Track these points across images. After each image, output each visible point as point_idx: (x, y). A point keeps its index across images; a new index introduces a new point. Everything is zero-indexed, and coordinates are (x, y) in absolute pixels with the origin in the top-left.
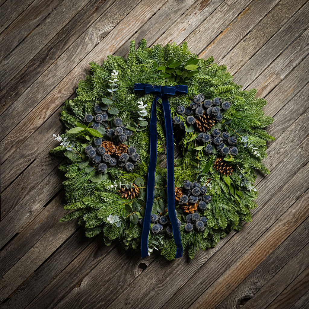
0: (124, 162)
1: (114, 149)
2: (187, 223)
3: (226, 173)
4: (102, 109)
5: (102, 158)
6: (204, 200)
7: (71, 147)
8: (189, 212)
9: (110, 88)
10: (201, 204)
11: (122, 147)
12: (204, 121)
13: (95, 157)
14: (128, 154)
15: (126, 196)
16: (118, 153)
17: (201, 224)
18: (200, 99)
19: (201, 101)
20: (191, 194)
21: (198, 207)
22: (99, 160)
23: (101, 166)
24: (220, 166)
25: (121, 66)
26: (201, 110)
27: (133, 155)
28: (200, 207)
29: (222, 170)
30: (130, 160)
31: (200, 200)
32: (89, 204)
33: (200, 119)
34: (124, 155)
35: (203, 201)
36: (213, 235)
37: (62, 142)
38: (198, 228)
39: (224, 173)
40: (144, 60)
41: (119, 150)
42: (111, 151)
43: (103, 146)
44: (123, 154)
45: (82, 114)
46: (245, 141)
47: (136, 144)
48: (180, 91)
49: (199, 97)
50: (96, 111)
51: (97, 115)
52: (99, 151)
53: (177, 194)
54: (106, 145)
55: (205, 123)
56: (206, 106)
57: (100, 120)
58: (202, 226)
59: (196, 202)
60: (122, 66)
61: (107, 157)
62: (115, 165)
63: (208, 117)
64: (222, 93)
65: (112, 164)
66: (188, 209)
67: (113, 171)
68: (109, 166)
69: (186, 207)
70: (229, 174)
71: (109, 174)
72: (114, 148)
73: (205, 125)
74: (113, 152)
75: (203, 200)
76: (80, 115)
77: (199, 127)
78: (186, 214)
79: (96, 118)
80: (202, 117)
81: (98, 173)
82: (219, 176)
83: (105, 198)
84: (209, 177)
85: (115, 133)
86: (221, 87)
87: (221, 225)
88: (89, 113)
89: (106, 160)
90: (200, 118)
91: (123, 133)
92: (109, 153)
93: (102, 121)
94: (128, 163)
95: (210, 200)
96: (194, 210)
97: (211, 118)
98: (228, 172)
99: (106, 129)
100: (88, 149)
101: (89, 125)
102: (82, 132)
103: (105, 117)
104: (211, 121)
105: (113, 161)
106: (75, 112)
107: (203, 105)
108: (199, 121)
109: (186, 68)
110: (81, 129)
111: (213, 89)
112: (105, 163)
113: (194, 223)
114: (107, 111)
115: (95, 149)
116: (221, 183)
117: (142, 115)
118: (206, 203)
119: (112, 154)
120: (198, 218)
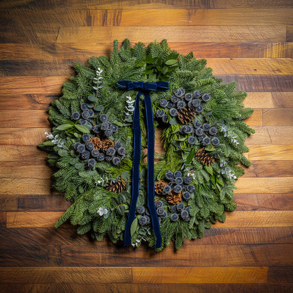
0: (111, 156)
1: (101, 144)
2: (173, 213)
3: (208, 164)
4: (88, 107)
5: (91, 153)
7: (62, 144)
8: (174, 202)
9: (94, 85)
10: (185, 194)
11: (109, 142)
12: (186, 113)
13: (84, 152)
14: (115, 149)
15: (114, 189)
17: (186, 213)
18: (180, 93)
19: (182, 94)
21: (182, 197)
22: (89, 156)
23: (91, 162)
24: (201, 157)
25: (105, 64)
26: (183, 104)
27: (120, 149)
28: (185, 197)
29: (204, 160)
30: (117, 154)
31: (184, 190)
34: (111, 150)
35: (187, 191)
37: (53, 139)
38: (183, 217)
39: (206, 164)
41: (106, 145)
42: (98, 146)
43: (91, 140)
44: (110, 148)
45: (68, 113)
46: (225, 130)
47: (122, 139)
48: (161, 87)
49: (180, 91)
50: (83, 109)
51: (84, 112)
52: (88, 146)
54: (93, 140)
55: (186, 115)
56: (186, 99)
58: (187, 215)
59: (180, 192)
61: (95, 151)
62: (103, 160)
63: (190, 110)
64: (202, 86)
65: (100, 159)
66: (173, 199)
67: (101, 166)
68: (98, 162)
70: (211, 164)
71: (98, 169)
73: (186, 118)
74: (101, 146)
77: (181, 120)
78: (171, 204)
79: (83, 115)
80: (183, 109)
81: (87, 168)
82: (201, 166)
84: (192, 167)
85: (101, 128)
86: (202, 81)
87: (203, 215)
88: (75, 110)
89: (95, 155)
92: (97, 149)
93: (88, 117)
94: (115, 158)
96: (179, 201)
97: (192, 111)
98: (209, 162)
99: (92, 125)
100: (77, 145)
101: (77, 122)
102: (70, 128)
103: (91, 114)
104: (192, 114)
105: (102, 157)
106: (61, 111)
107: (184, 99)
108: (181, 113)
109: (167, 63)
110: (69, 126)
111: (193, 82)
112: (93, 158)
113: (179, 212)
114: (92, 109)
115: (84, 145)
116: (203, 173)
117: (129, 110)
118: (190, 193)
119: (99, 149)
120: (182, 208)
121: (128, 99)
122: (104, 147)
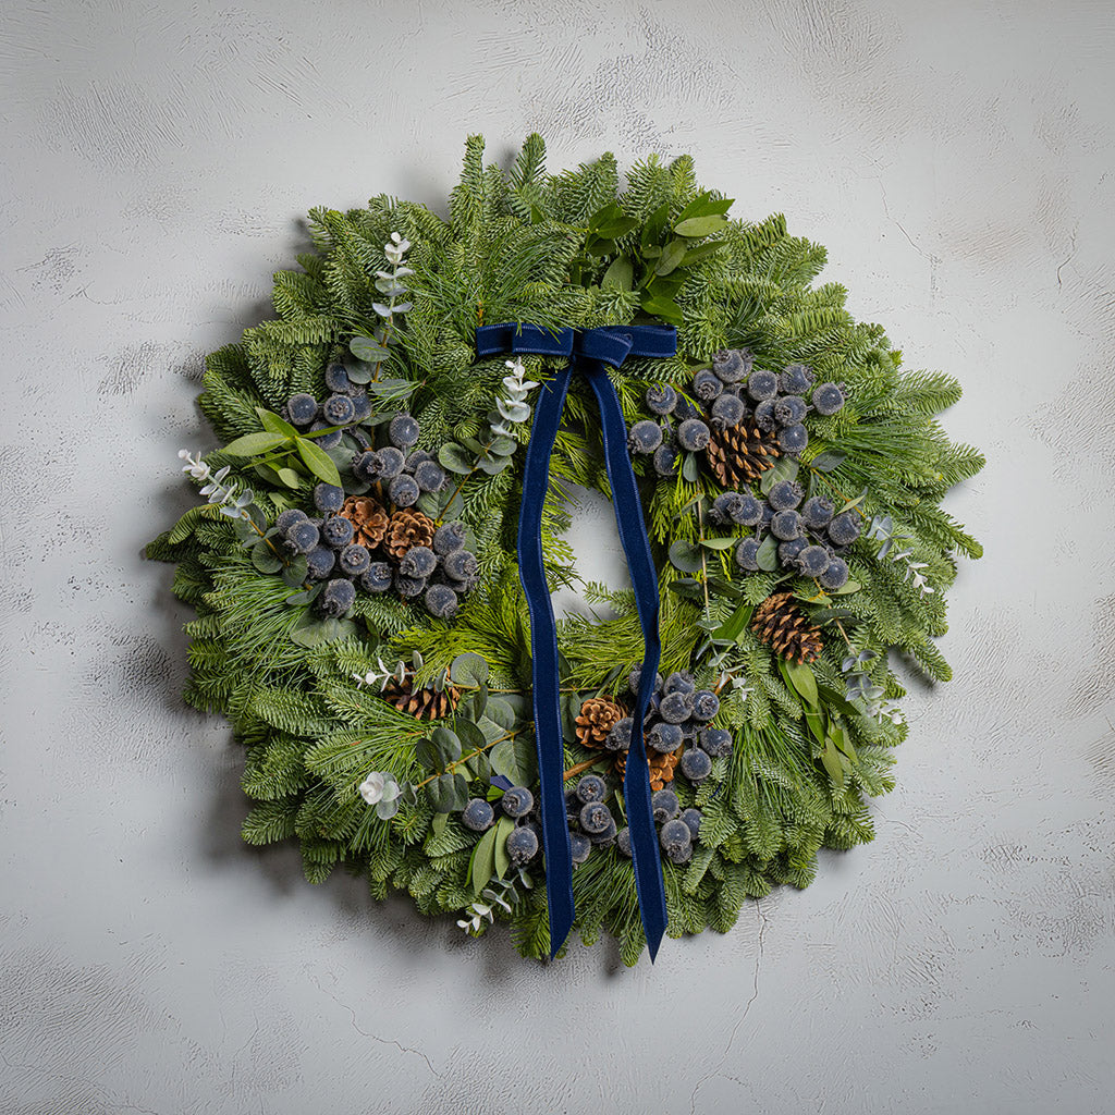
0: (418, 581)
1: (384, 528)
3: (798, 655)
4: (351, 378)
5: (338, 558)
6: (705, 744)
7: (238, 506)
9: (383, 299)
10: (692, 759)
11: (415, 526)
12: (739, 446)
13: (312, 553)
14: (436, 553)
16: (397, 548)
17: (682, 830)
20: (658, 718)
21: (678, 769)
22: (329, 566)
23: (337, 591)
26: (736, 406)
27: (453, 555)
29: (784, 642)
31: (688, 743)
32: (274, 717)
33: (723, 438)
34: (418, 556)
35: (699, 750)
36: (724, 881)
37: (208, 482)
38: (669, 843)
39: (790, 656)
41: (401, 535)
42: (370, 533)
43: (344, 516)
45: (281, 388)
46: (883, 536)
49: (736, 359)
50: (330, 385)
51: (333, 398)
52: (329, 530)
53: (598, 718)
54: (353, 510)
55: (741, 453)
56: (753, 393)
57: (341, 415)
58: (683, 838)
59: (673, 747)
61: (357, 553)
62: (385, 588)
63: (757, 433)
65: (376, 584)
67: (377, 614)
68: (363, 590)
72: (381, 527)
73: (739, 462)
74: (379, 537)
75: (700, 745)
76: (276, 392)
77: (720, 469)
79: (330, 408)
80: (731, 430)
81: (318, 613)
82: (766, 663)
83: (336, 707)
87: (755, 846)
89: (351, 565)
90: (726, 435)
92: (363, 543)
93: (349, 419)
95: (726, 748)
96: (662, 780)
97: (765, 439)
98: (805, 650)
100: (290, 522)
103: (360, 409)
104: (763, 451)
105: (377, 574)
107: (744, 392)
108: (720, 442)
112: (347, 577)
114: (368, 386)
115: (314, 524)
116: (774, 688)
117: (507, 416)
118: (711, 757)
119: (374, 546)
120: (672, 809)
121: (510, 373)
122: (393, 544)
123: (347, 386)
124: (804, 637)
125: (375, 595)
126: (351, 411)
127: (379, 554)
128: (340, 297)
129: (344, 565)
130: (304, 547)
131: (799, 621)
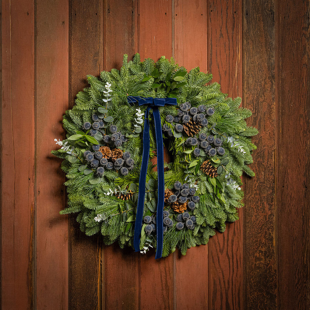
0: (119, 166)
2: (178, 222)
3: (212, 175)
4: (99, 117)
5: (99, 162)
7: (71, 151)
8: (180, 211)
9: (105, 98)
10: (190, 204)
11: (118, 152)
12: (191, 127)
13: (93, 161)
14: (123, 159)
15: (122, 197)
16: (114, 157)
17: (191, 222)
18: (186, 107)
19: (187, 109)
20: (180, 195)
21: (187, 206)
22: (97, 164)
23: (99, 169)
24: (206, 169)
25: (115, 78)
26: (188, 117)
27: (128, 159)
28: (190, 207)
29: (208, 172)
31: (189, 200)
34: (119, 160)
35: (192, 202)
36: (203, 232)
37: (62, 146)
38: (188, 226)
39: (210, 176)
40: (136, 73)
41: (115, 154)
42: (108, 155)
43: (100, 151)
47: (131, 150)
49: (185, 105)
50: (94, 120)
51: (94, 123)
52: (97, 155)
53: (168, 195)
54: (103, 150)
56: (192, 113)
57: (97, 127)
58: (191, 224)
60: (117, 78)
61: (104, 160)
63: (195, 123)
64: (208, 100)
65: (109, 168)
66: (179, 208)
67: (110, 175)
68: (106, 169)
69: (176, 206)
70: (215, 176)
71: (105, 177)
72: (110, 153)
73: (192, 130)
74: (110, 156)
75: (192, 200)
76: (79, 124)
77: (187, 132)
78: (176, 213)
79: (94, 125)
80: (189, 123)
81: (96, 176)
82: (206, 178)
84: (197, 178)
85: (111, 139)
86: (207, 95)
87: (209, 222)
88: (87, 121)
89: (103, 163)
91: (119, 139)
92: (106, 158)
93: (99, 128)
94: (123, 168)
95: (198, 200)
96: (184, 210)
97: (197, 124)
98: (214, 174)
99: (103, 135)
100: (87, 154)
101: (87, 132)
102: (81, 139)
103: (101, 125)
104: (197, 127)
105: (109, 165)
106: (74, 121)
107: (189, 113)
108: (187, 126)
109: (175, 79)
110: (80, 136)
111: (199, 97)
112: (102, 166)
113: (184, 221)
114: (103, 119)
115: (93, 154)
116: (207, 184)
117: (138, 122)
118: (195, 203)
119: (109, 158)
120: (188, 217)
121: (137, 112)
122: (113, 157)
123: (98, 119)
124: (213, 170)
125: (109, 170)
126: (99, 125)
127: (110, 160)
128: (93, 98)
129: (101, 163)
130: (90, 160)
131: (211, 166)
